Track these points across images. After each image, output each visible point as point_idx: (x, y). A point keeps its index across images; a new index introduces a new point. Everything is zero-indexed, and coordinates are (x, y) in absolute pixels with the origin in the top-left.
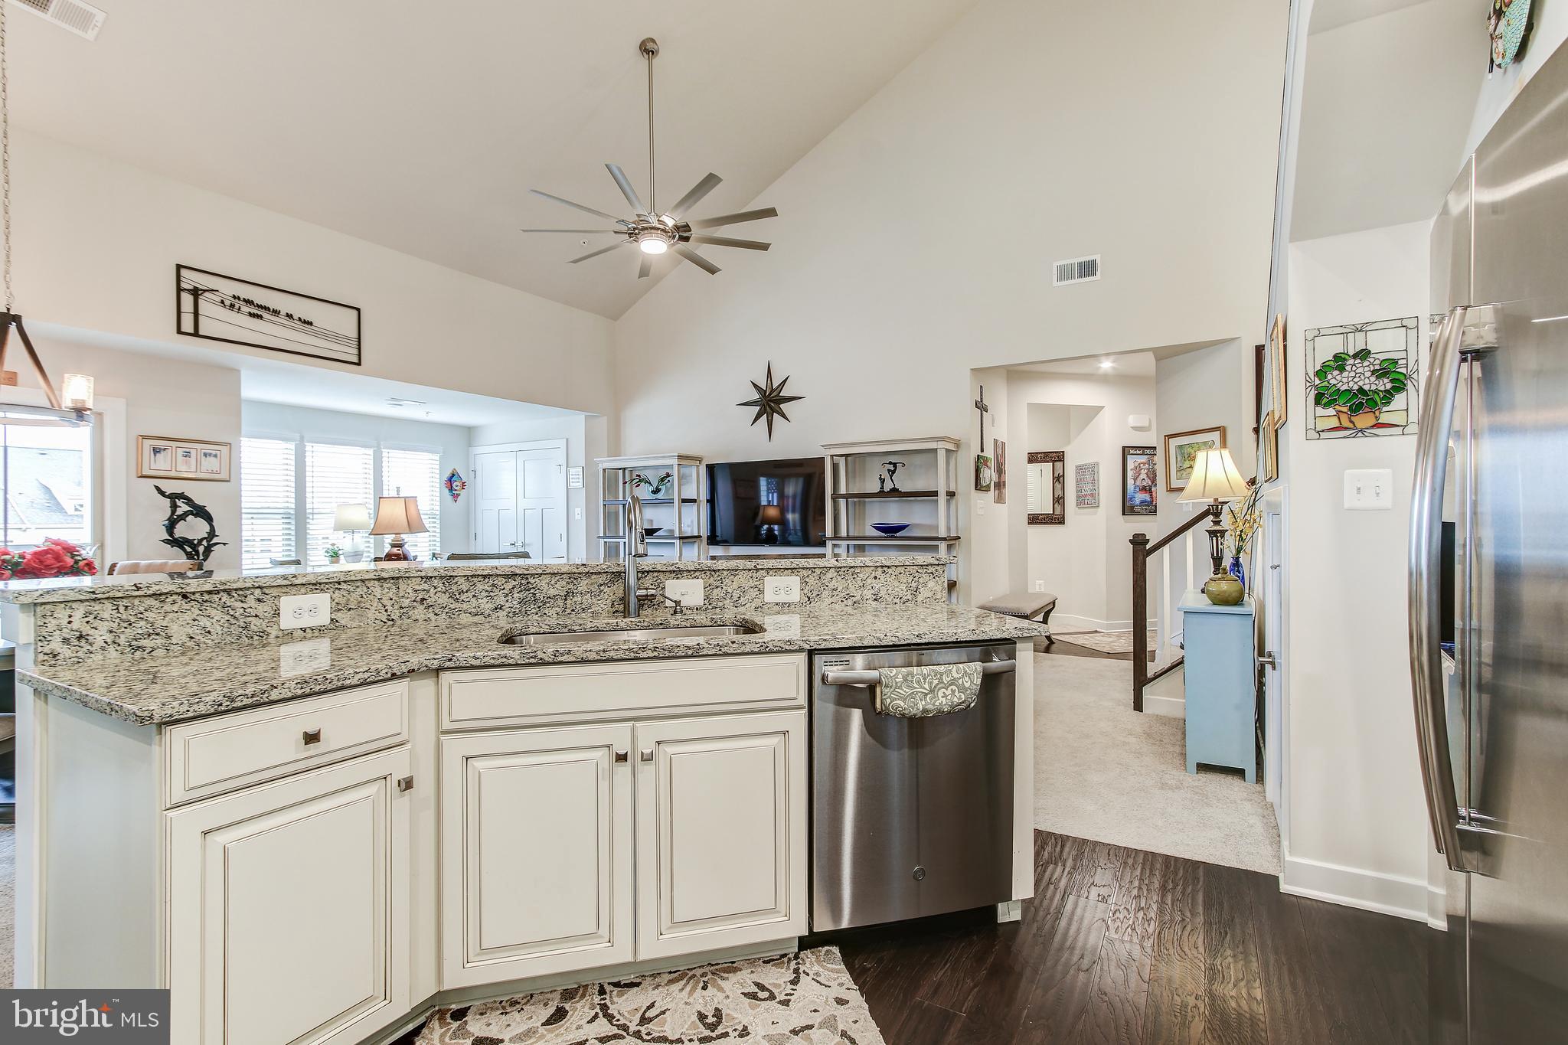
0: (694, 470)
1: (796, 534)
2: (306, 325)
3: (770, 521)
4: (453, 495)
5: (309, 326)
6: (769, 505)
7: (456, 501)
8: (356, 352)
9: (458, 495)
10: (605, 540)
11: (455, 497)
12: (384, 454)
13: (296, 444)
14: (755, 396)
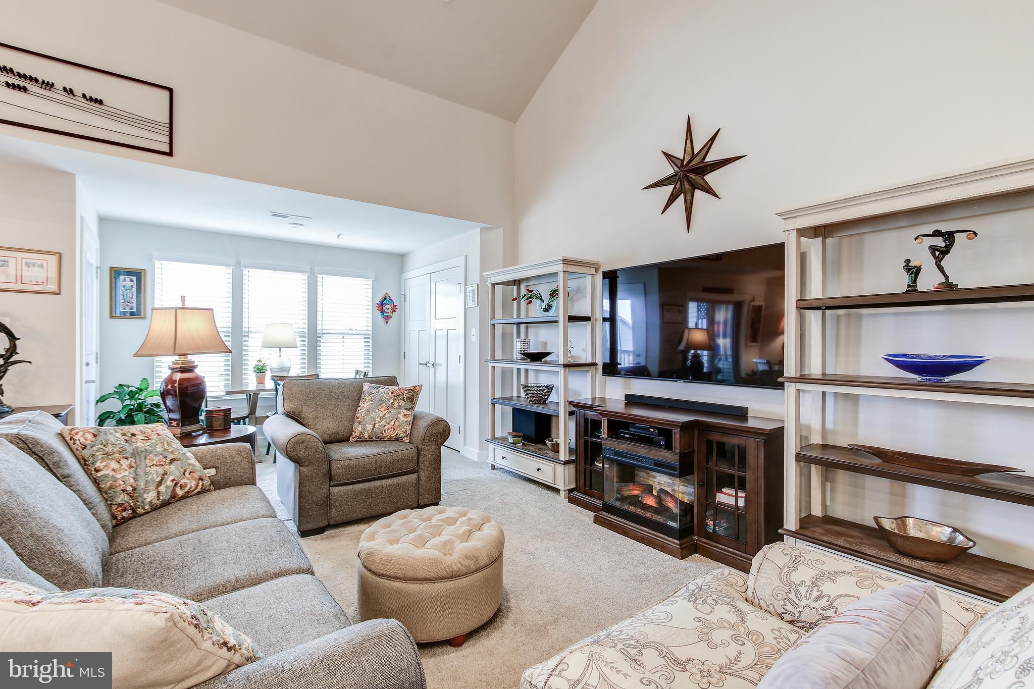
0: (588, 280)
1: (726, 359)
2: (93, 104)
3: (697, 347)
4: (385, 317)
5: (97, 105)
6: (697, 328)
7: (387, 323)
8: (167, 140)
9: (389, 317)
10: (493, 364)
11: (387, 319)
12: (319, 279)
13: (233, 269)
14: (669, 170)
